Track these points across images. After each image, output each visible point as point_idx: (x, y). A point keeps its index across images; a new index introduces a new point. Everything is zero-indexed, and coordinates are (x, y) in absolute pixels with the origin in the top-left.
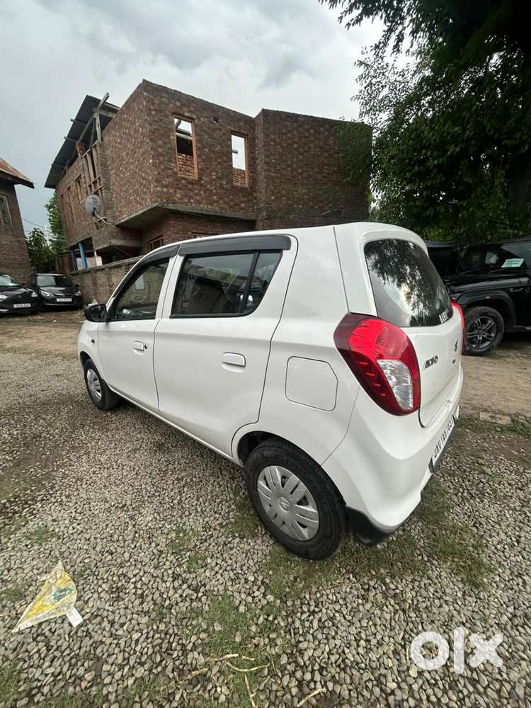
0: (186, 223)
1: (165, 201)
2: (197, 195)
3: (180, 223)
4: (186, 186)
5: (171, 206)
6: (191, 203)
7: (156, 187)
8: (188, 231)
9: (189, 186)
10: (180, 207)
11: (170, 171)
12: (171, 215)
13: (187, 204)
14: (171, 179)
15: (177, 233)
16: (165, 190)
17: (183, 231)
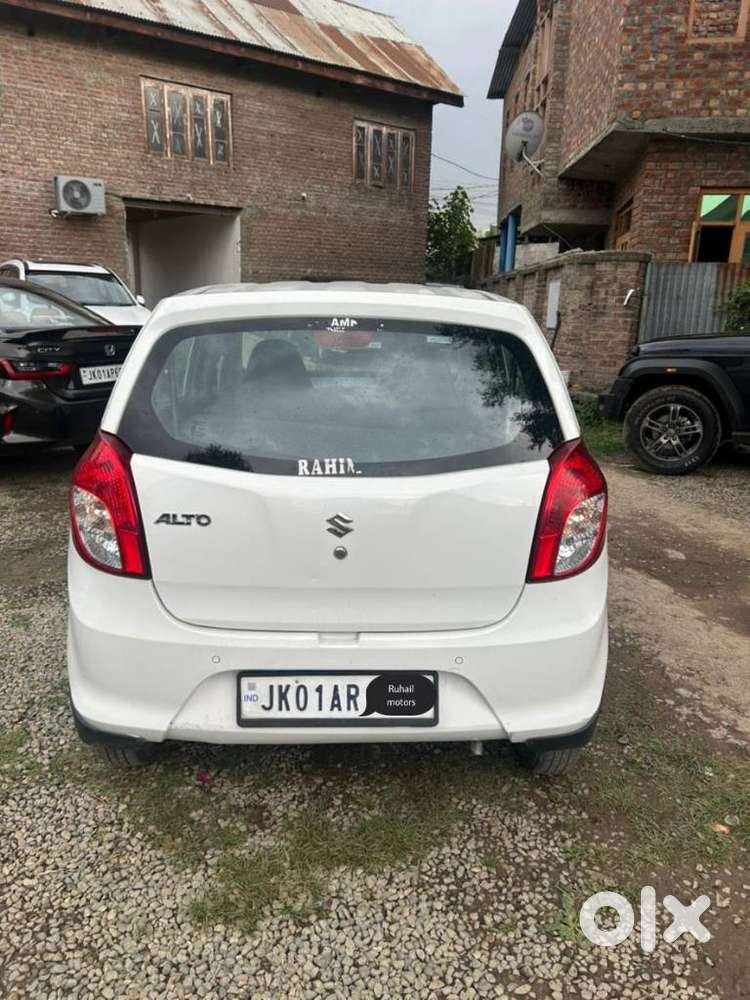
0: (688, 165)
1: (637, 114)
2: (731, 84)
3: (671, 166)
4: (705, 66)
5: (653, 126)
6: (710, 110)
7: (621, 83)
8: (690, 184)
9: (714, 65)
10: (676, 126)
11: (665, 37)
12: (651, 149)
13: (697, 113)
14: (664, 57)
15: (659, 193)
16: (643, 86)
17: (678, 186)
